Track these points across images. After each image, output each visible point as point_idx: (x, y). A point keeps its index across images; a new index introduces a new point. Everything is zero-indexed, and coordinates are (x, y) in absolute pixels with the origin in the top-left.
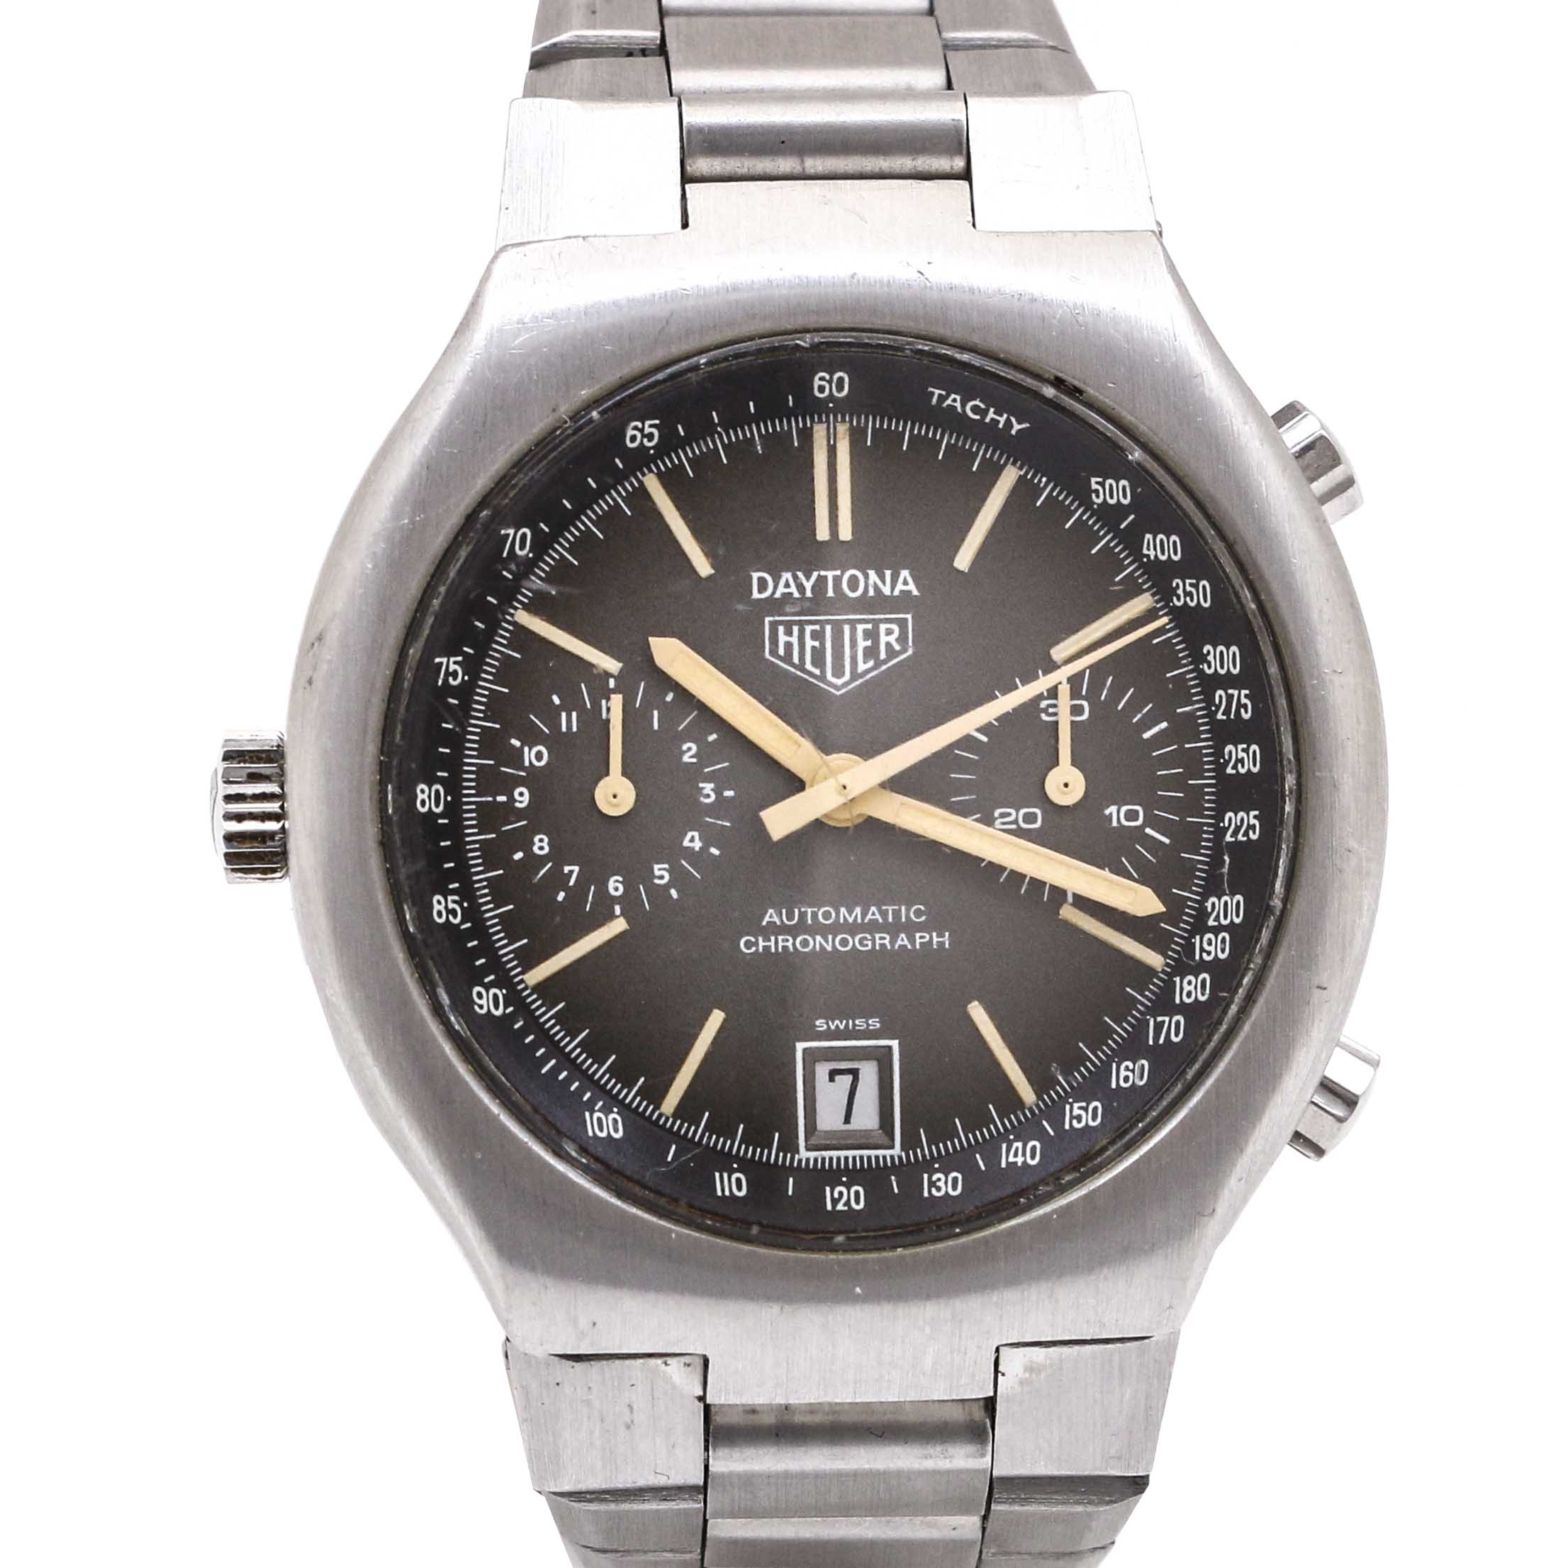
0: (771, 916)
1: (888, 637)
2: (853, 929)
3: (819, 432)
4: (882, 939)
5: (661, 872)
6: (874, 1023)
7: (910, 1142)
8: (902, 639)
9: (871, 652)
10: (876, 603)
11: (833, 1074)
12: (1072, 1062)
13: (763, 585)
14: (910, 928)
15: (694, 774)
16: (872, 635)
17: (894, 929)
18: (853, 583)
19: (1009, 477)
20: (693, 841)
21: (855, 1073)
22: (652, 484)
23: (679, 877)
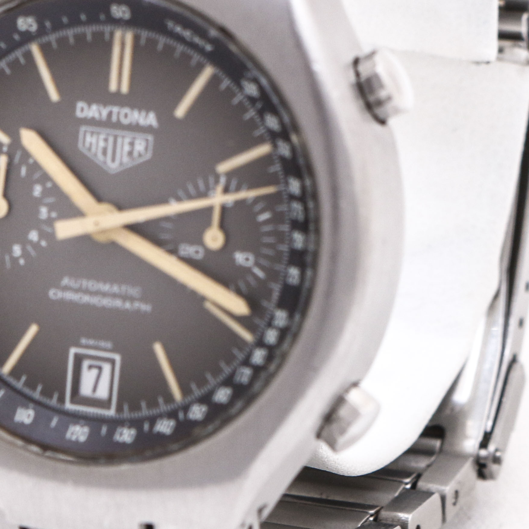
0: (66, 281)
1: (140, 147)
2: (104, 295)
3: (118, 34)
4: (118, 303)
5: (17, 250)
6: (109, 345)
7: (119, 409)
8: (146, 149)
9: (130, 153)
10: (135, 128)
11: (90, 367)
12: (202, 382)
13: (82, 110)
14: (132, 299)
15: (38, 202)
16: (132, 144)
17: (125, 298)
18: (126, 116)
19: (208, 72)
20: (34, 236)
21: (100, 368)
22: (35, 49)
23: (25, 254)
